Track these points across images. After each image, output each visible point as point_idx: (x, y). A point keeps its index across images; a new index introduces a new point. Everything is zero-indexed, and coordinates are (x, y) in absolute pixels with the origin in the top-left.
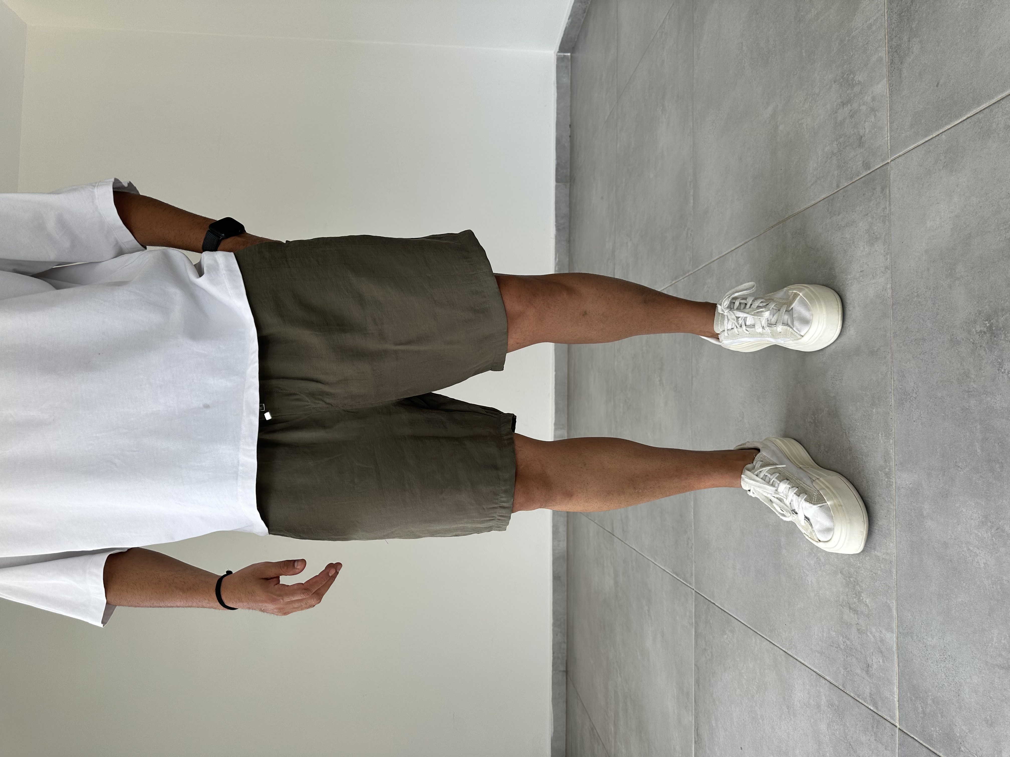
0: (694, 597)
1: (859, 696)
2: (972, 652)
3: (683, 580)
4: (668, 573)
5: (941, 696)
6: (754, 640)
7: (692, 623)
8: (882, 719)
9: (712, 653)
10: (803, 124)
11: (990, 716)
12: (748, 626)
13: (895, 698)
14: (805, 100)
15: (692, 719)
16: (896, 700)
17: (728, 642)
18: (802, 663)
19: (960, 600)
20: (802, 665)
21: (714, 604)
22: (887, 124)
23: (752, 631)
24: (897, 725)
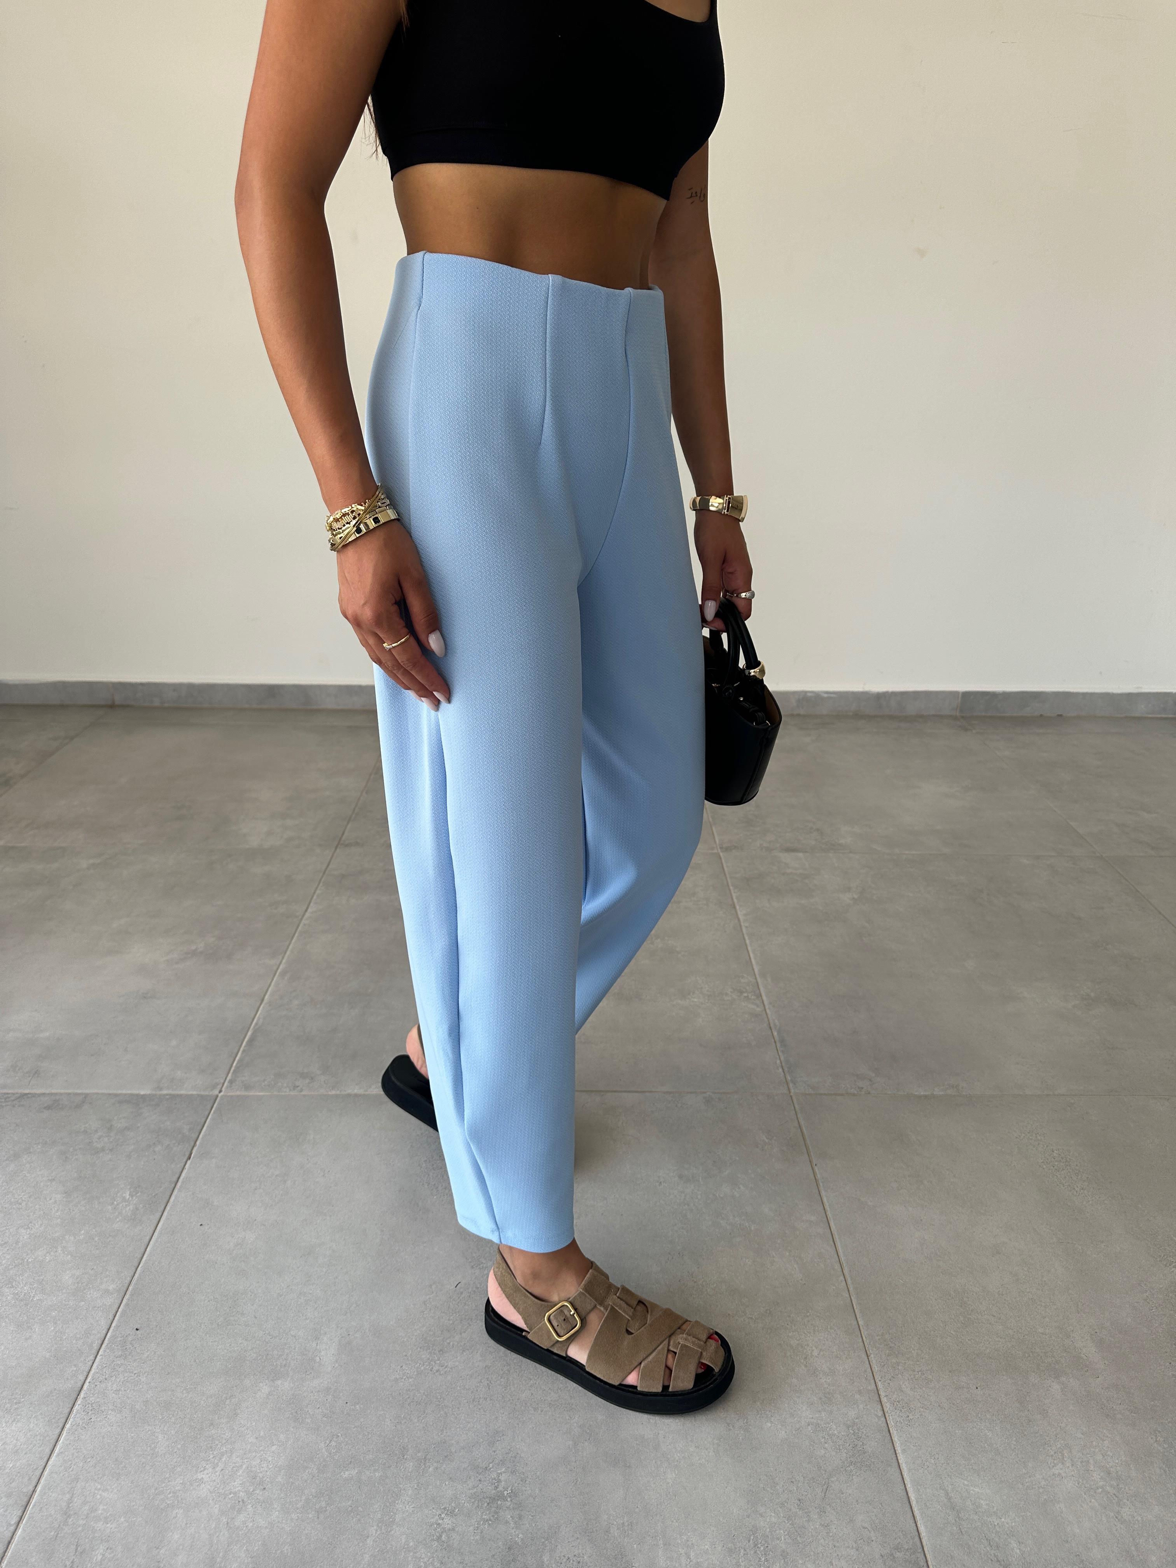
0: (207, 1093)
3: (240, 1061)
6: (111, 1287)
7: (161, 1089)
9: (103, 1149)
10: (1063, 1463)
12: (139, 1269)
14: (1109, 1473)
17: (115, 1203)
18: (55, 1446)
20: (51, 1446)
21: (188, 1158)
23: (129, 1279)
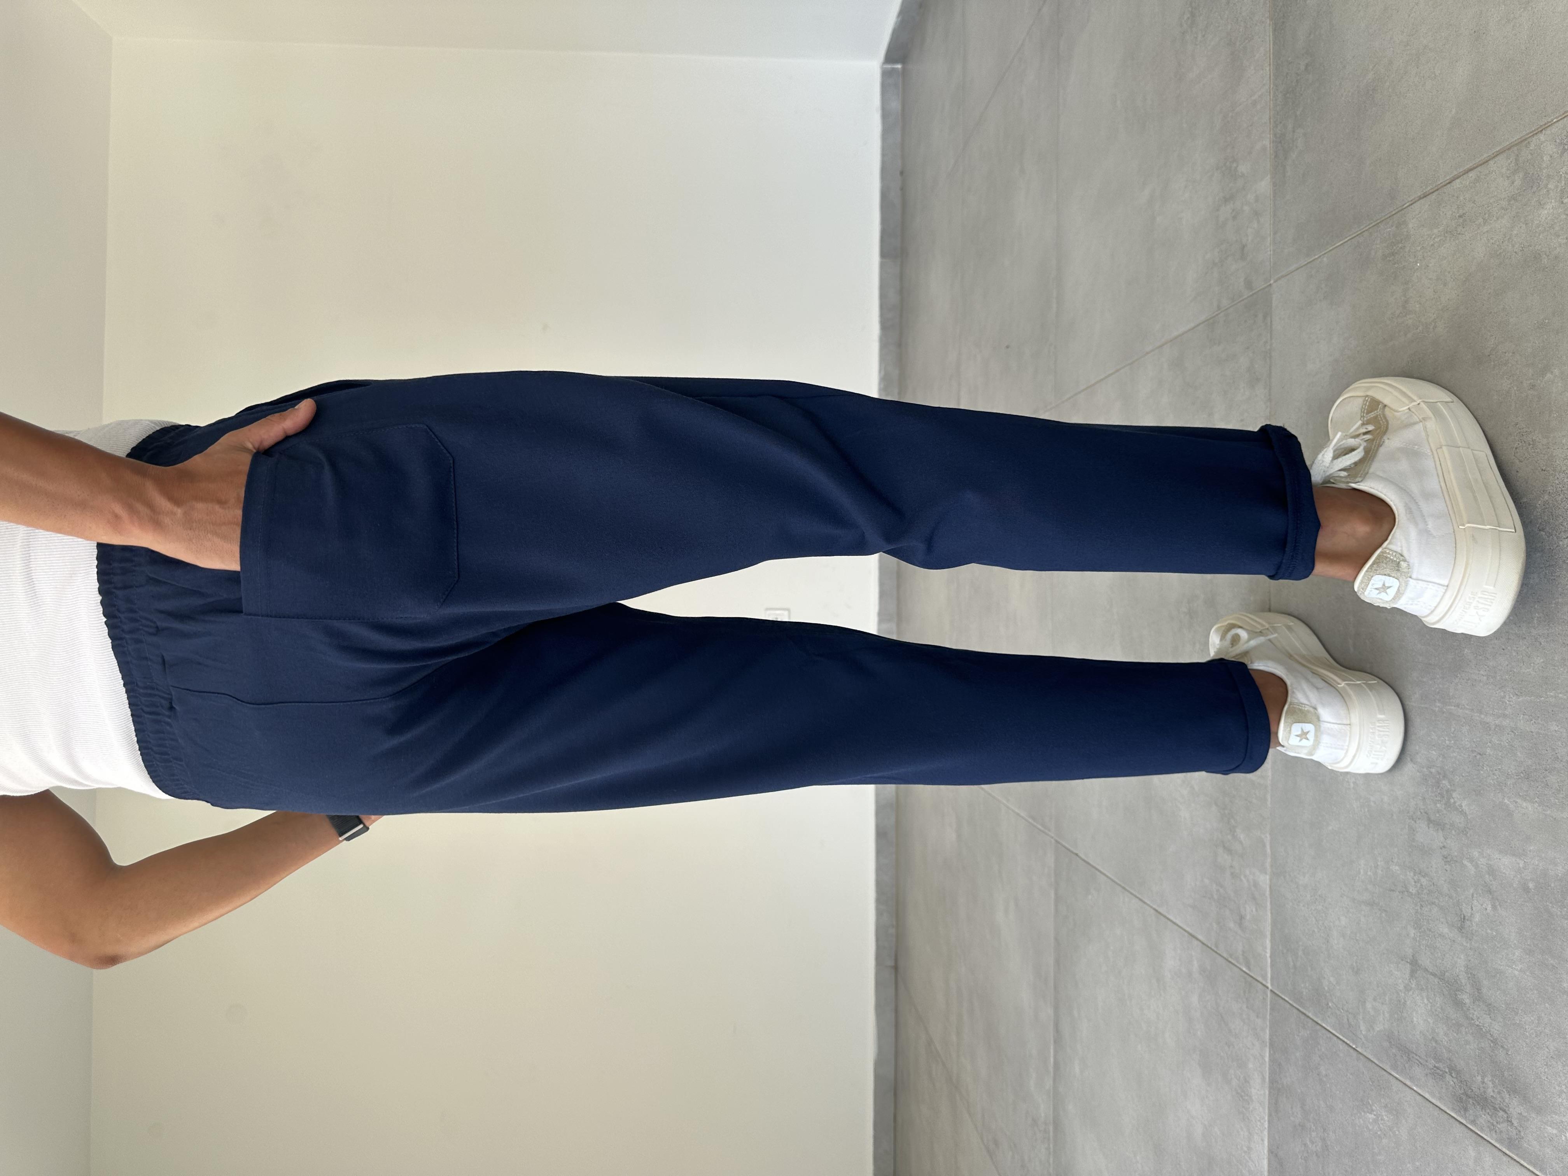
0: (1054, 848)
1: (1231, 955)
2: (1341, 889)
3: (1042, 826)
4: (1023, 817)
5: (1311, 944)
7: (1052, 883)
8: (1254, 981)
9: (1074, 920)
10: (1182, 218)
11: (1356, 962)
12: (1116, 880)
13: (1266, 952)
14: (1185, 187)
15: (1050, 1011)
16: (1268, 955)
17: (1093, 905)
18: (1173, 922)
19: (1330, 828)
20: (1173, 924)
21: (1077, 855)
22: (1270, 234)
24: (1269, 985)
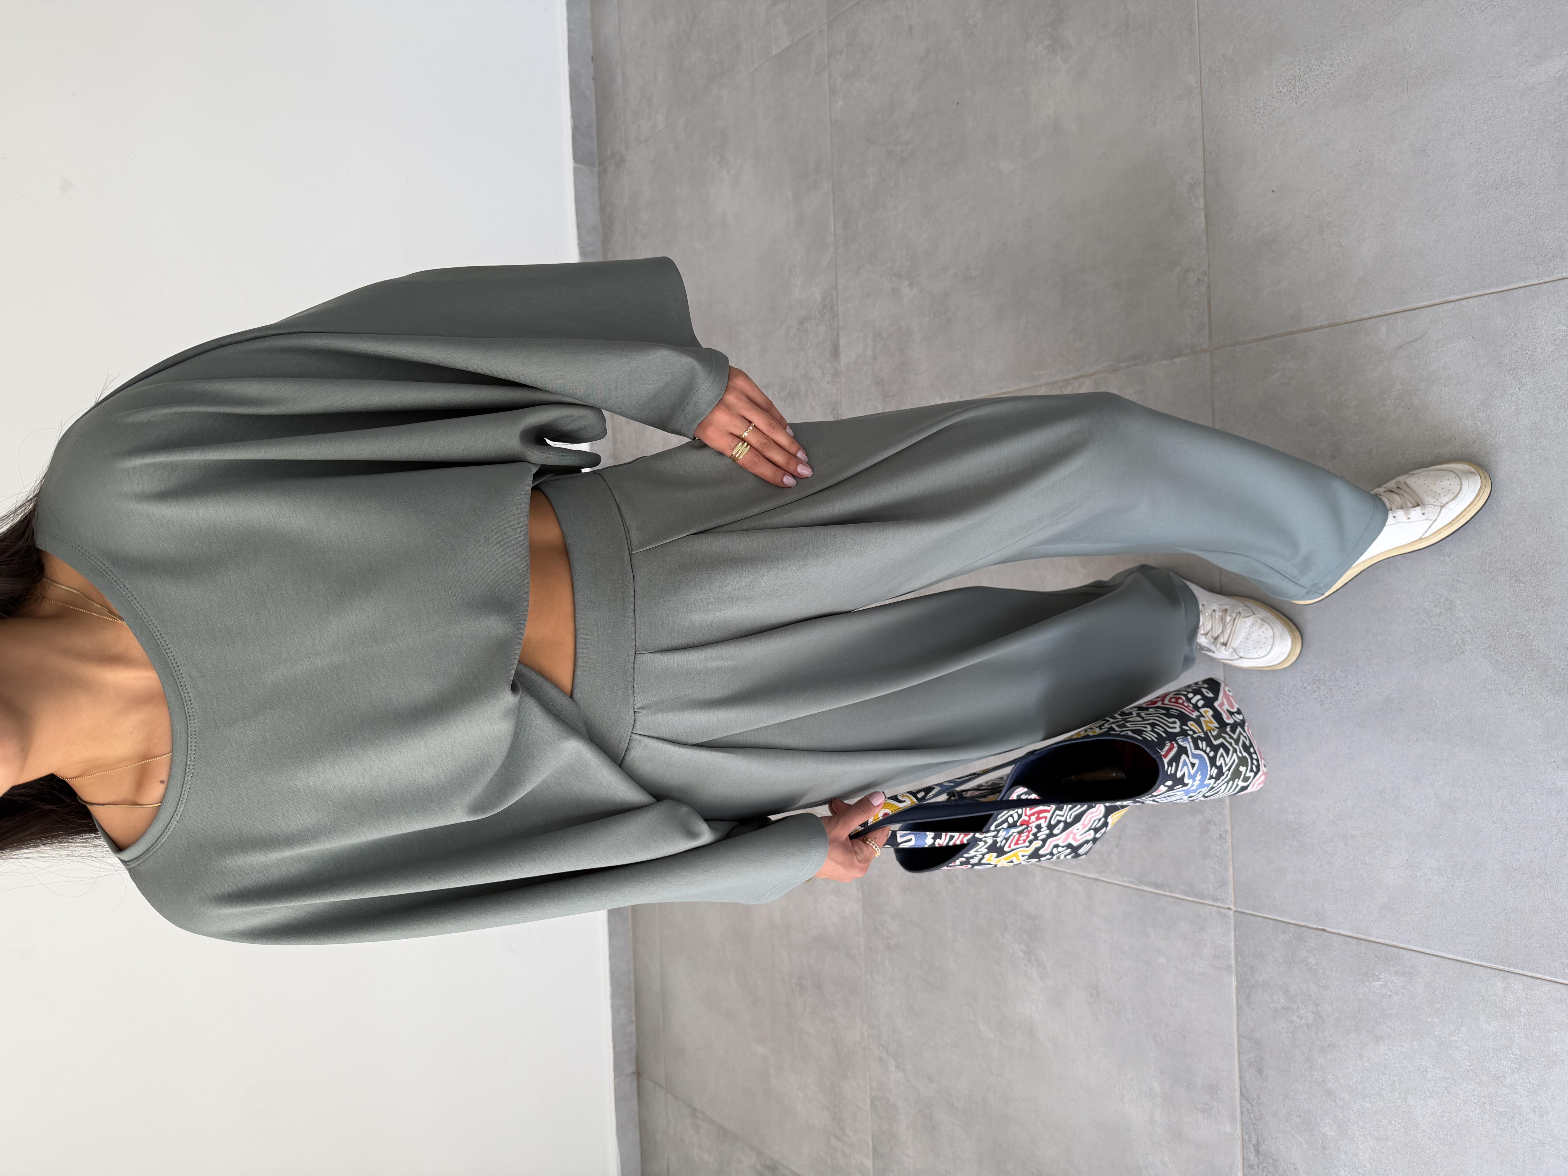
0: (1232, 922)
7: (1229, 966)
9: (1316, 1013)
12: (1475, 962)
15: (1232, 1129)
